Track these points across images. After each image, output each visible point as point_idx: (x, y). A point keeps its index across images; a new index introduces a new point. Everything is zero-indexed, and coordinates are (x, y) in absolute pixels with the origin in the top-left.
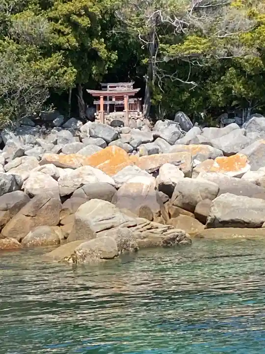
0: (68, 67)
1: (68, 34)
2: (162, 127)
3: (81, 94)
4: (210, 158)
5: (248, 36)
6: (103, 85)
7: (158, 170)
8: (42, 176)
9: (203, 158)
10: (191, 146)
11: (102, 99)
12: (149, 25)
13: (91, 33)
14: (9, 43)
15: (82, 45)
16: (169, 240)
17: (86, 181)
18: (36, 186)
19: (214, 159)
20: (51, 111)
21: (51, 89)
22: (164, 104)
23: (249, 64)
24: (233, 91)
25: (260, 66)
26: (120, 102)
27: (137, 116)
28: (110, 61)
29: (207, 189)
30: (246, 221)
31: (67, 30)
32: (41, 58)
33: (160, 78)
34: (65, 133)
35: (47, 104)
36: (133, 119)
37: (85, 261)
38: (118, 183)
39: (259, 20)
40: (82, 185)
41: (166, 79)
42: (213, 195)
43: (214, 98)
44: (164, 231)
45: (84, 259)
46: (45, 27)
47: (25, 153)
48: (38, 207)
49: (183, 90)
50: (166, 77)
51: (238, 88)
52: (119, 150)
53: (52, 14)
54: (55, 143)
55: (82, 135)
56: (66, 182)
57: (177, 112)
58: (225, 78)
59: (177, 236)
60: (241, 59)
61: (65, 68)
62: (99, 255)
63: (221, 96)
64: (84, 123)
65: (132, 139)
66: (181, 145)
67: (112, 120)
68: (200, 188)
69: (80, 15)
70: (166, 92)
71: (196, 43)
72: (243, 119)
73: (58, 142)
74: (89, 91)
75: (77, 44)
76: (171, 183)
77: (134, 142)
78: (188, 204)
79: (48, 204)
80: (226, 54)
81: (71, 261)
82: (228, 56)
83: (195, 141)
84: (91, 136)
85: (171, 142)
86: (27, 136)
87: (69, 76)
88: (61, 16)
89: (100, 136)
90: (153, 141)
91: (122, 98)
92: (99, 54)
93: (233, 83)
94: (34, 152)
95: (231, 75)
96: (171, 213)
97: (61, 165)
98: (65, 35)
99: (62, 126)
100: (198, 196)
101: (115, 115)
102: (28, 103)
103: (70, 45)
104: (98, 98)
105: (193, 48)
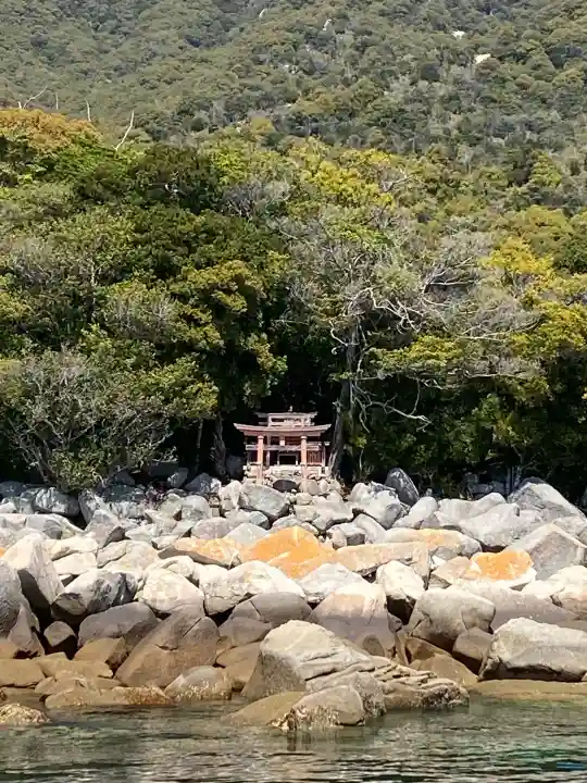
0: (203, 382)
1: (206, 324)
2: (365, 495)
3: (220, 430)
4: (460, 554)
5: (522, 339)
6: (260, 415)
7: (374, 574)
8: (169, 578)
9: (449, 554)
10: (426, 532)
11: (261, 442)
12: (351, 313)
13: (246, 323)
14: (98, 336)
15: (230, 344)
16: (432, 697)
17: (257, 589)
18: (162, 595)
19: (469, 556)
20: (173, 459)
21: (173, 420)
22: (370, 453)
23: (526, 388)
24: (495, 436)
25: (546, 393)
26: (294, 448)
27: (320, 475)
28: (274, 374)
29: (474, 609)
30: (554, 668)
31: (205, 317)
32: (156, 365)
33: (363, 406)
34: (195, 501)
35: (163, 447)
36: (314, 478)
37: (310, 728)
38: (310, 594)
39: (543, 312)
40: (249, 596)
41: (374, 409)
42: (486, 620)
43: (457, 445)
44: (423, 681)
45: (309, 724)
46: (167, 310)
47: (126, 534)
48: (180, 632)
49: (405, 431)
50: (374, 406)
51: (504, 429)
52: (306, 535)
53: (176, 288)
54: (178, 517)
55: (224, 505)
56: (218, 589)
57: (392, 468)
58: (481, 411)
59: (446, 690)
60: (510, 378)
61: (200, 385)
62: (334, 717)
63: (472, 442)
64: (225, 483)
65: (316, 516)
66: (405, 530)
67: (275, 479)
68: (463, 607)
69: (228, 292)
70: (373, 433)
71: (435, 349)
72: (508, 486)
73: (183, 515)
74: (238, 426)
75: (222, 343)
76: (404, 597)
77: (321, 522)
78: (441, 635)
79: (196, 627)
80: (487, 369)
81: (285, 727)
82: (491, 372)
83: (432, 523)
84: (241, 508)
85: (386, 524)
86: (125, 504)
87: (206, 398)
88: (195, 293)
89: (258, 507)
90: (352, 520)
91: (297, 441)
92: (260, 360)
93: (495, 422)
94: (142, 534)
95: (492, 406)
96: (412, 652)
97: (199, 559)
98: (199, 325)
99: (186, 489)
100: (458, 622)
101: (279, 470)
102: (131, 444)
103: (208, 343)
104: (254, 440)
105: (429, 357)
